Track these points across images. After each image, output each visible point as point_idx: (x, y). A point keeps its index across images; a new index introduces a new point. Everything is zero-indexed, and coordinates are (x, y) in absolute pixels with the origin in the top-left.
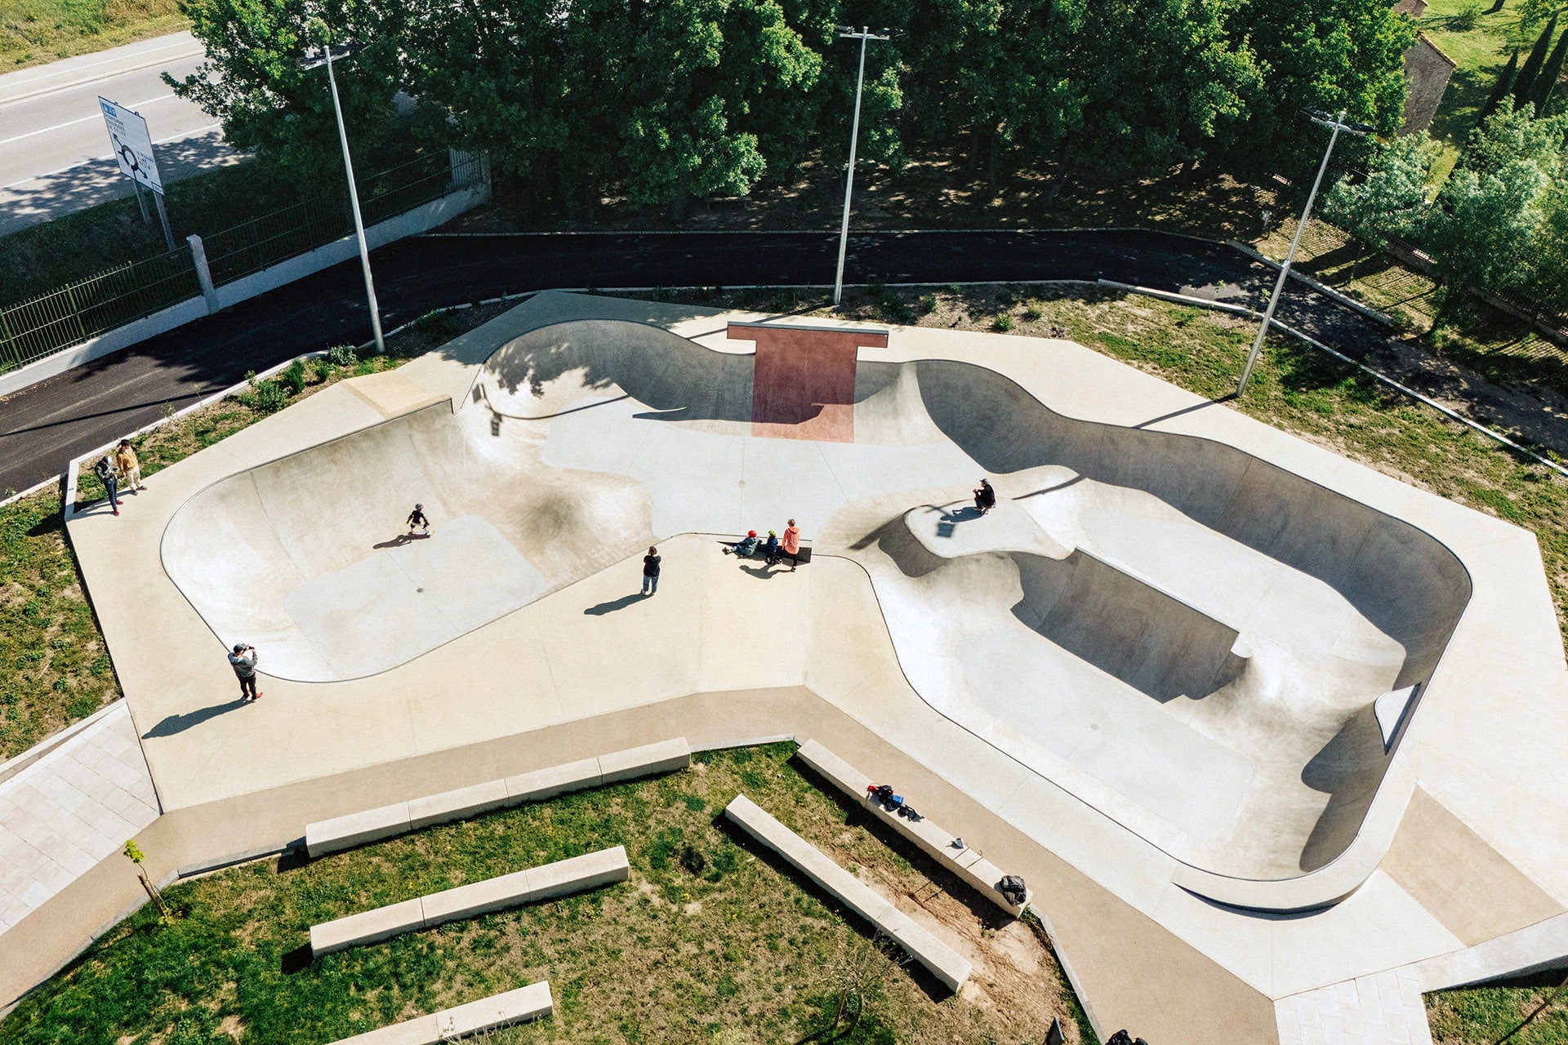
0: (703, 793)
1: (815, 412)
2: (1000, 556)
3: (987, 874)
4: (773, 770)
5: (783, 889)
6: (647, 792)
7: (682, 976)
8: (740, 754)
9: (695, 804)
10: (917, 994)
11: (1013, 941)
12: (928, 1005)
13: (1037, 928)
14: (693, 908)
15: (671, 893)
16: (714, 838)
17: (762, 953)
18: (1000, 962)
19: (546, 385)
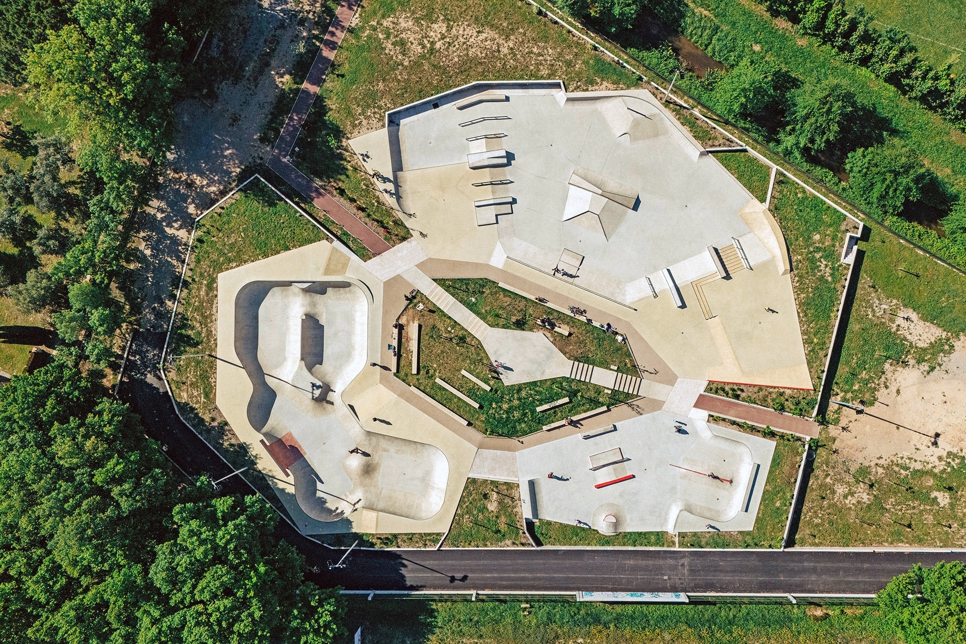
0: (415, 380)
1: (291, 446)
2: (312, 374)
3: (396, 331)
4: (402, 374)
5: (422, 356)
6: (422, 388)
7: (446, 359)
8: (404, 381)
9: (418, 379)
10: (423, 329)
11: (403, 321)
12: (423, 326)
13: (398, 320)
14: (435, 366)
15: (435, 371)
16: (422, 372)
17: (434, 352)
18: (408, 321)
19: (333, 509)
